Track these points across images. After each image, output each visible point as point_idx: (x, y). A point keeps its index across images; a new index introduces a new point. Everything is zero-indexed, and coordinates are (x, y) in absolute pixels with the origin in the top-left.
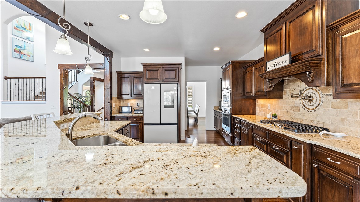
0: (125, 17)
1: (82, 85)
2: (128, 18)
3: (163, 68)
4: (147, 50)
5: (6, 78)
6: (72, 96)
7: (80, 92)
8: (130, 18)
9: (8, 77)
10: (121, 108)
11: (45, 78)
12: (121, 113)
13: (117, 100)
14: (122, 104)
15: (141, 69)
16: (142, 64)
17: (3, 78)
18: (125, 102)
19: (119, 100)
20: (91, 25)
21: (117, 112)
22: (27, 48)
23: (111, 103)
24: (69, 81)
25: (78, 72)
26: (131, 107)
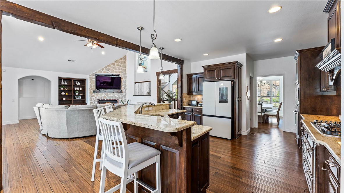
0: (178, 40)
1: (172, 85)
2: (180, 40)
3: (220, 67)
4: (206, 55)
5: (135, 83)
6: (165, 93)
7: (171, 90)
8: (181, 40)
9: (136, 82)
10: (191, 101)
11: (150, 81)
12: (189, 105)
13: (187, 95)
14: (192, 98)
15: (202, 70)
16: (202, 66)
17: (134, 83)
18: (193, 97)
19: (189, 95)
20: (163, 49)
21: (187, 104)
22: (144, 64)
23: (181, 97)
24: (162, 82)
25: (170, 76)
26: (197, 101)
